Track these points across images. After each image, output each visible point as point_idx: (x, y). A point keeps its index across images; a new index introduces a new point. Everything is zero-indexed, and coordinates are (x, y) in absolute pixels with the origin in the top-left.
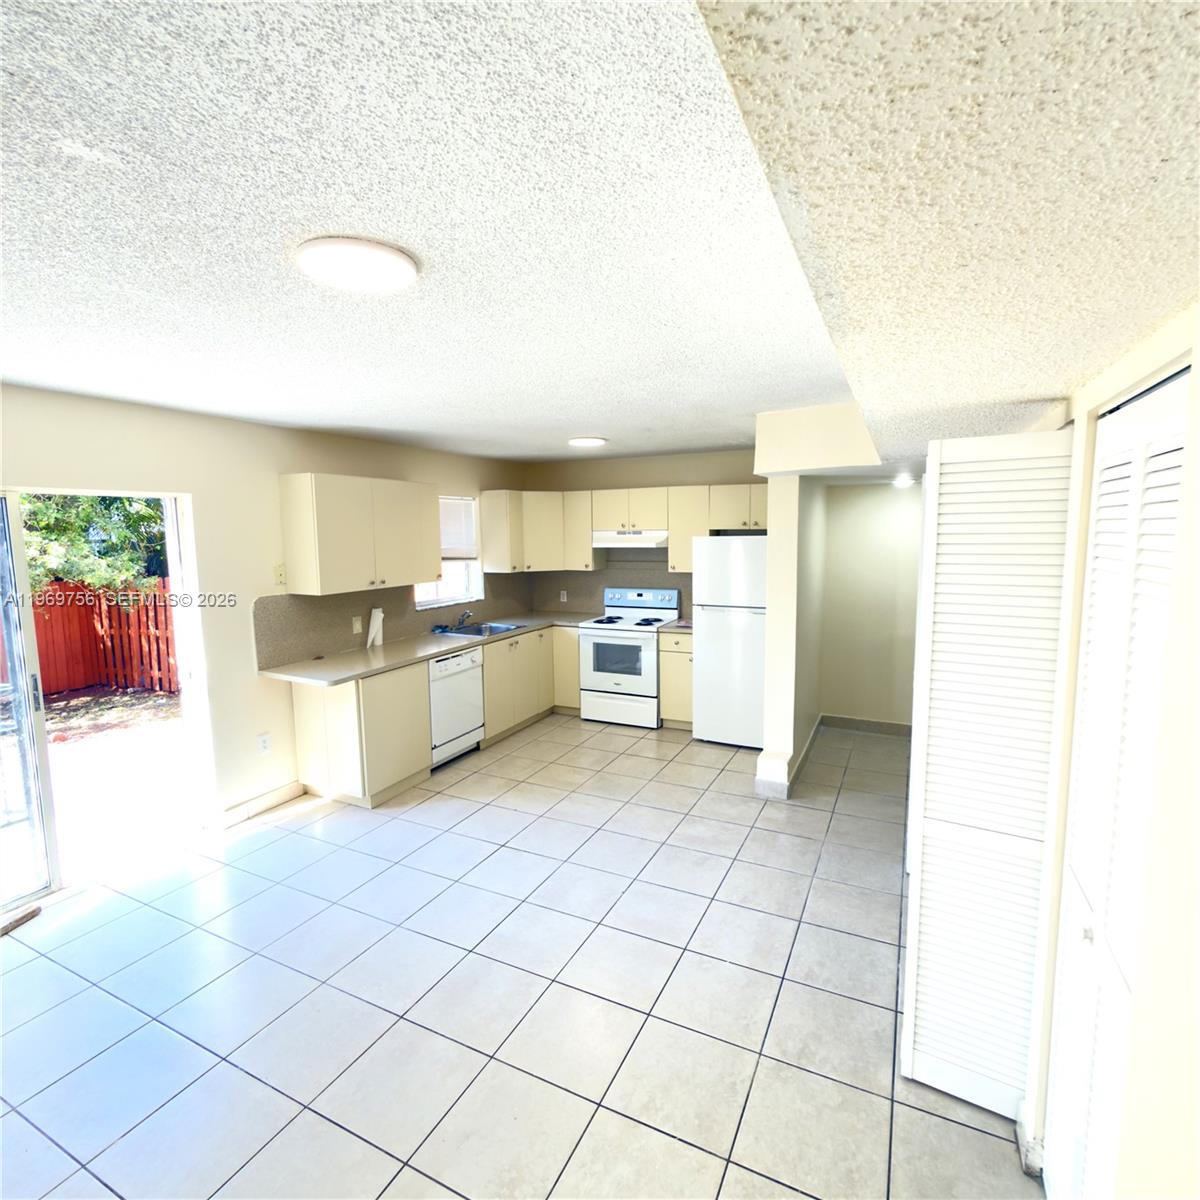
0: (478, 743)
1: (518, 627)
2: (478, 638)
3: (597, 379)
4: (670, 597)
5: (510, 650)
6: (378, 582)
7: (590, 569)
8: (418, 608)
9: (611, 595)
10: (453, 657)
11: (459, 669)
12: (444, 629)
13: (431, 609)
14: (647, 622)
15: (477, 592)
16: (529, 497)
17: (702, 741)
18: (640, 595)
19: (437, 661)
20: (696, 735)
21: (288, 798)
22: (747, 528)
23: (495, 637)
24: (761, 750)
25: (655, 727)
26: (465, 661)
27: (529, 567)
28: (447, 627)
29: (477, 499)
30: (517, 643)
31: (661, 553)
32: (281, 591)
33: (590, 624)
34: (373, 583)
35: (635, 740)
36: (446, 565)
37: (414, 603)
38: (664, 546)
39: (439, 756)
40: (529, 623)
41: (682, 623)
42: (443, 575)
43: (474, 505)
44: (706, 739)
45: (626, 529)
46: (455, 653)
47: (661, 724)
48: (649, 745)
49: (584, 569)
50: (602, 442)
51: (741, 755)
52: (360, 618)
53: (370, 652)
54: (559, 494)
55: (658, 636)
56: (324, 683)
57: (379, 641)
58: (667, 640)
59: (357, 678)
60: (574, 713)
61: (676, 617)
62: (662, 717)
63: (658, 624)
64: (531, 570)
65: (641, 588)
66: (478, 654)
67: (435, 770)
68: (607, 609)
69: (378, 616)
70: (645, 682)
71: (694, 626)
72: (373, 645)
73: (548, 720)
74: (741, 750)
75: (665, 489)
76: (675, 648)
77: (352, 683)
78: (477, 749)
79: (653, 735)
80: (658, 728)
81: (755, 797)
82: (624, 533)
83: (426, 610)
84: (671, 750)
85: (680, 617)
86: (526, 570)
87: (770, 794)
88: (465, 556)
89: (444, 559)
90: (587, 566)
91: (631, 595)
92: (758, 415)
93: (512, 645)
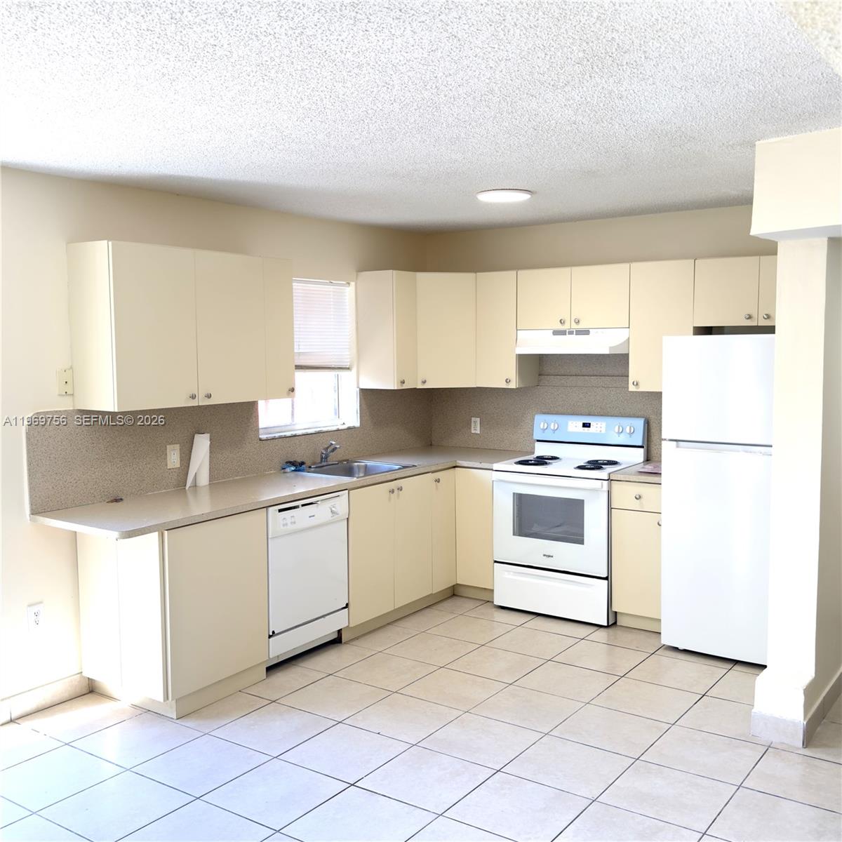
0: (339, 632)
1: (404, 467)
2: (345, 480)
3: (492, 91)
4: (633, 429)
5: (390, 499)
6: (201, 395)
7: (513, 385)
8: (263, 437)
9: (543, 424)
10: (303, 505)
11: (313, 522)
12: (299, 466)
13: (281, 437)
14: (596, 465)
15: (350, 416)
16: (428, 281)
17: (676, 649)
18: (586, 425)
19: (280, 511)
20: (666, 640)
21: (66, 695)
22: (754, 324)
23: (369, 479)
24: (765, 667)
25: (606, 624)
26: (321, 511)
27: (424, 382)
28: (303, 463)
29: (353, 284)
30: (400, 489)
31: (617, 363)
32: (66, 405)
33: (510, 465)
34: (193, 397)
35: (572, 641)
36: (300, 375)
37: (258, 430)
38: (625, 352)
39: (282, 648)
40: (420, 462)
41: (649, 468)
42: (295, 389)
43: (349, 291)
44: (681, 647)
45: (566, 327)
46: (308, 500)
47: (613, 621)
48: (595, 648)
49: (504, 385)
50: (524, 197)
51: (738, 673)
52: (177, 447)
53: (190, 496)
54: (471, 276)
55: (610, 487)
56: (116, 534)
57: (204, 480)
58: (624, 494)
59: (162, 529)
60: (484, 597)
61: (641, 459)
62: (615, 609)
63: (610, 469)
64: (426, 386)
65: (589, 415)
66: (340, 503)
67: (271, 669)
68: (537, 444)
69: (202, 444)
70: (589, 554)
71: (663, 472)
72: (195, 486)
73: (447, 604)
74: (737, 668)
75: (626, 266)
76: (636, 505)
77: (154, 536)
78: (337, 641)
79: (601, 635)
80: (608, 626)
81: (749, 741)
82: (563, 333)
83: (274, 439)
84: (627, 659)
85: (648, 459)
86: (420, 386)
87: (776, 739)
88: (333, 365)
89: (299, 367)
90: (507, 381)
91: (573, 426)
92: (757, 143)
93: (392, 491)
